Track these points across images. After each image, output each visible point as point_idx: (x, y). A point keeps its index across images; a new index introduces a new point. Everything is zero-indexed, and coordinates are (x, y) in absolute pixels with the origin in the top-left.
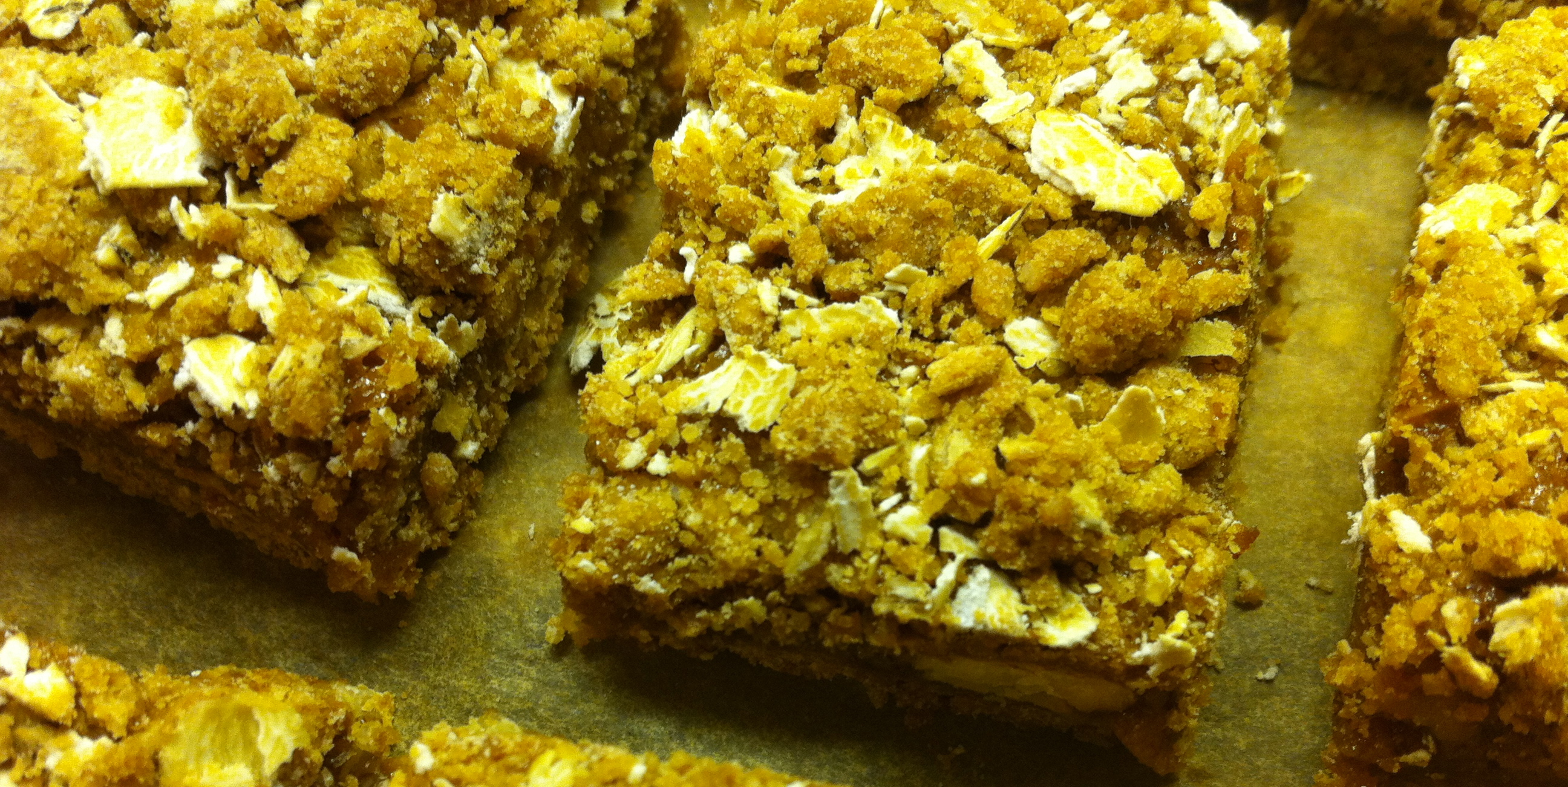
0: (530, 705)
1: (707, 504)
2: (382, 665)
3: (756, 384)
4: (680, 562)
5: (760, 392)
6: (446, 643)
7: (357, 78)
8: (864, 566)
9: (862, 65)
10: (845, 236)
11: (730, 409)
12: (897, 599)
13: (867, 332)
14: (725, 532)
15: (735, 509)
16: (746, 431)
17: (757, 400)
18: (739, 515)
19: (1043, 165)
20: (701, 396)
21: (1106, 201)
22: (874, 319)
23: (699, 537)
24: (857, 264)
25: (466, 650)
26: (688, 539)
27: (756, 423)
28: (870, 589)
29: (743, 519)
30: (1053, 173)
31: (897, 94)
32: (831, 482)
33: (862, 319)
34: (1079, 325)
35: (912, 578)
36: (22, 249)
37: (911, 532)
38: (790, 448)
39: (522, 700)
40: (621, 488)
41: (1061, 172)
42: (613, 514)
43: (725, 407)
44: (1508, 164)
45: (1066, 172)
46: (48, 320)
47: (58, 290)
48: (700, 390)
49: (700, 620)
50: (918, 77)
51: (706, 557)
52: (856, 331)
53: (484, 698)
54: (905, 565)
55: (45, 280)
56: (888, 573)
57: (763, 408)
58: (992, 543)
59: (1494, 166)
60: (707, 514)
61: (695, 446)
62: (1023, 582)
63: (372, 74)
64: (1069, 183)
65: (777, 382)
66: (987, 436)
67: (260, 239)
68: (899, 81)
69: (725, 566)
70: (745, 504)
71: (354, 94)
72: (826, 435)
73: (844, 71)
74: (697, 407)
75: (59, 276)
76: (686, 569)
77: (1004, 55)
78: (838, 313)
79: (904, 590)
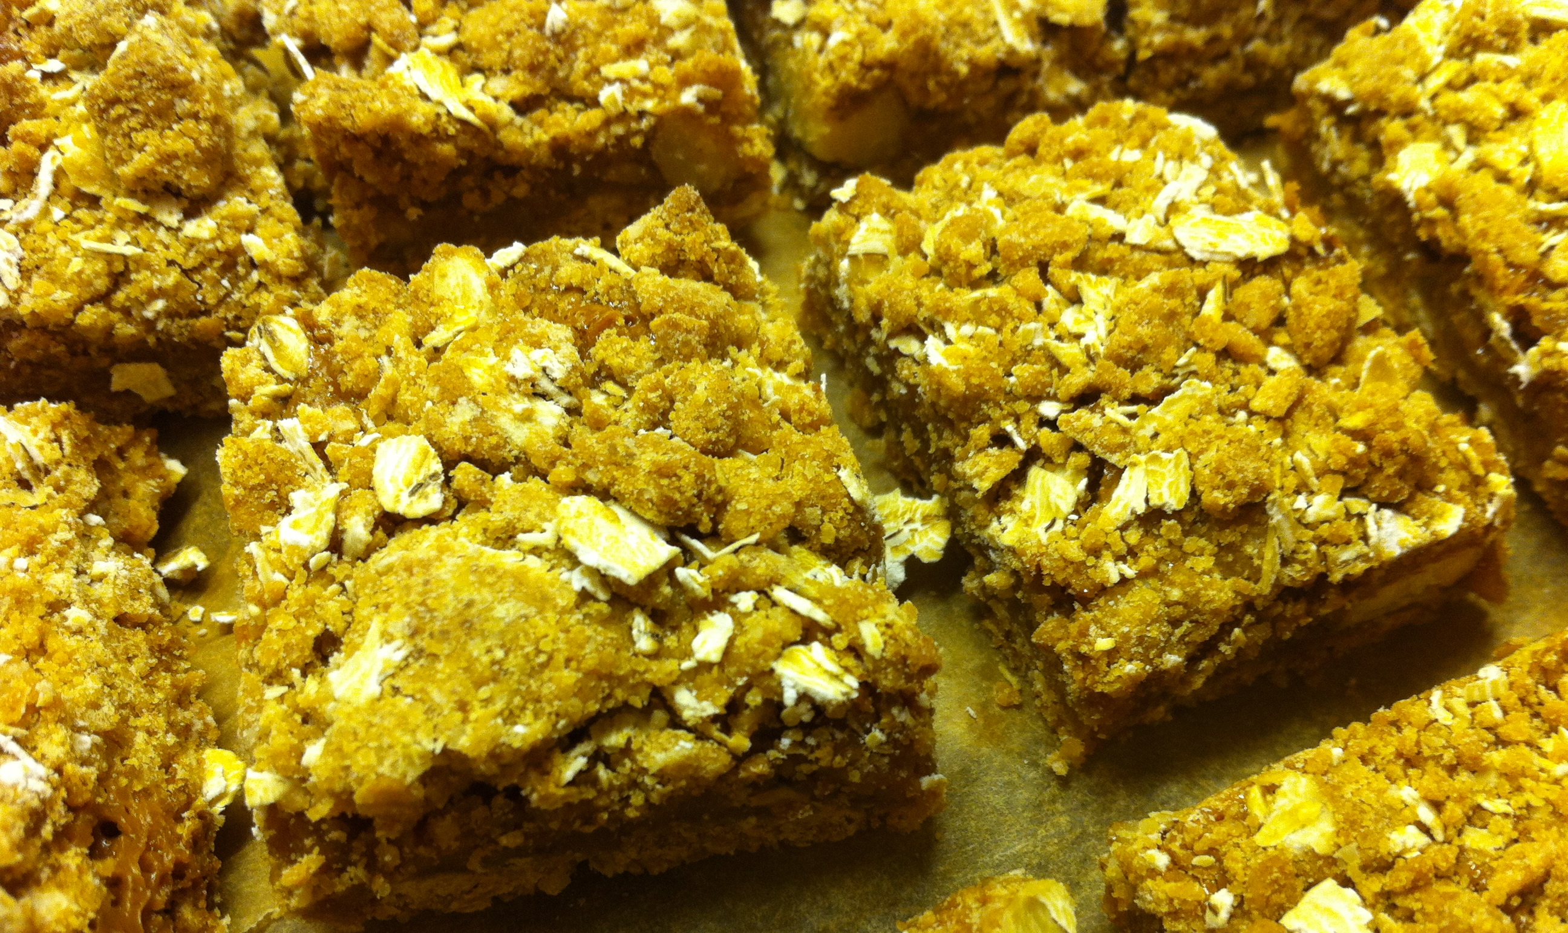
0: (1079, 830)
1: (1179, 578)
2: (946, 877)
3: (1163, 475)
4: (1179, 632)
5: (1169, 480)
6: (979, 830)
7: (719, 421)
8: (1309, 556)
9: (1034, 247)
10: (1129, 354)
11: (1155, 502)
12: (1346, 563)
13: (1201, 404)
14: (1205, 589)
15: (1199, 569)
16: (1174, 511)
17: (1170, 485)
18: (1204, 573)
19: (1202, 251)
20: (1125, 506)
21: (1263, 252)
22: (1199, 394)
23: (1185, 605)
24: (1147, 369)
25: (999, 824)
26: (1179, 610)
27: (1180, 501)
28: (1321, 569)
29: (1208, 572)
30: (1213, 253)
31: (1069, 255)
32: (1268, 506)
33: (1191, 397)
34: (1314, 332)
35: (1348, 542)
36: (580, 675)
37: (1329, 513)
38: (1227, 499)
39: (1070, 831)
40: (1111, 603)
41: (1219, 250)
42: (1122, 624)
43: (1151, 503)
44: (1413, 129)
45: (1223, 247)
46: (605, 731)
47: (620, 694)
48: (1121, 504)
49: (1203, 671)
50: (1077, 237)
51: (1196, 617)
52: (1193, 407)
53: (1044, 847)
54: (1341, 537)
55: (607, 691)
56: (1330, 550)
57: (1177, 488)
58: (1384, 488)
59: (1406, 135)
60: (1182, 586)
61: (1140, 545)
62: (1408, 506)
63: (730, 413)
64: (1228, 254)
65: (1177, 466)
66: (1328, 425)
67: (763, 565)
68: (1065, 246)
69: (1216, 613)
70: (1205, 562)
71: (721, 434)
72: (1250, 476)
73: (1021, 258)
74: (1126, 516)
75: (615, 683)
76: (1183, 636)
77: (1100, 200)
78: (1172, 403)
79: (1347, 554)
